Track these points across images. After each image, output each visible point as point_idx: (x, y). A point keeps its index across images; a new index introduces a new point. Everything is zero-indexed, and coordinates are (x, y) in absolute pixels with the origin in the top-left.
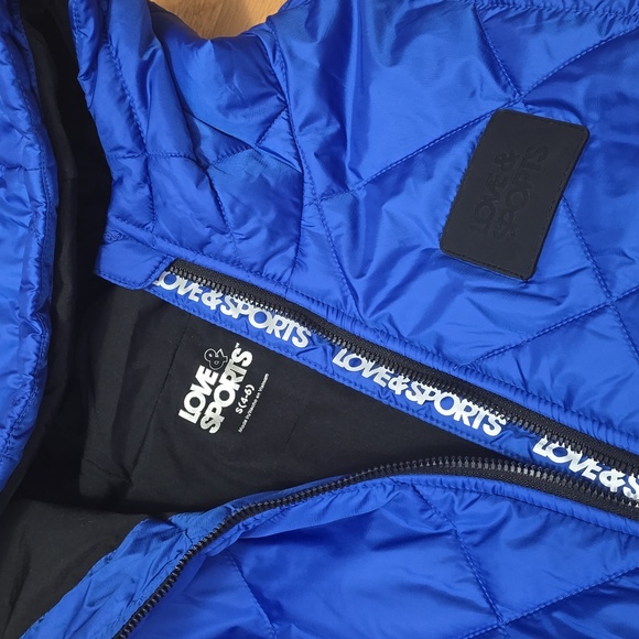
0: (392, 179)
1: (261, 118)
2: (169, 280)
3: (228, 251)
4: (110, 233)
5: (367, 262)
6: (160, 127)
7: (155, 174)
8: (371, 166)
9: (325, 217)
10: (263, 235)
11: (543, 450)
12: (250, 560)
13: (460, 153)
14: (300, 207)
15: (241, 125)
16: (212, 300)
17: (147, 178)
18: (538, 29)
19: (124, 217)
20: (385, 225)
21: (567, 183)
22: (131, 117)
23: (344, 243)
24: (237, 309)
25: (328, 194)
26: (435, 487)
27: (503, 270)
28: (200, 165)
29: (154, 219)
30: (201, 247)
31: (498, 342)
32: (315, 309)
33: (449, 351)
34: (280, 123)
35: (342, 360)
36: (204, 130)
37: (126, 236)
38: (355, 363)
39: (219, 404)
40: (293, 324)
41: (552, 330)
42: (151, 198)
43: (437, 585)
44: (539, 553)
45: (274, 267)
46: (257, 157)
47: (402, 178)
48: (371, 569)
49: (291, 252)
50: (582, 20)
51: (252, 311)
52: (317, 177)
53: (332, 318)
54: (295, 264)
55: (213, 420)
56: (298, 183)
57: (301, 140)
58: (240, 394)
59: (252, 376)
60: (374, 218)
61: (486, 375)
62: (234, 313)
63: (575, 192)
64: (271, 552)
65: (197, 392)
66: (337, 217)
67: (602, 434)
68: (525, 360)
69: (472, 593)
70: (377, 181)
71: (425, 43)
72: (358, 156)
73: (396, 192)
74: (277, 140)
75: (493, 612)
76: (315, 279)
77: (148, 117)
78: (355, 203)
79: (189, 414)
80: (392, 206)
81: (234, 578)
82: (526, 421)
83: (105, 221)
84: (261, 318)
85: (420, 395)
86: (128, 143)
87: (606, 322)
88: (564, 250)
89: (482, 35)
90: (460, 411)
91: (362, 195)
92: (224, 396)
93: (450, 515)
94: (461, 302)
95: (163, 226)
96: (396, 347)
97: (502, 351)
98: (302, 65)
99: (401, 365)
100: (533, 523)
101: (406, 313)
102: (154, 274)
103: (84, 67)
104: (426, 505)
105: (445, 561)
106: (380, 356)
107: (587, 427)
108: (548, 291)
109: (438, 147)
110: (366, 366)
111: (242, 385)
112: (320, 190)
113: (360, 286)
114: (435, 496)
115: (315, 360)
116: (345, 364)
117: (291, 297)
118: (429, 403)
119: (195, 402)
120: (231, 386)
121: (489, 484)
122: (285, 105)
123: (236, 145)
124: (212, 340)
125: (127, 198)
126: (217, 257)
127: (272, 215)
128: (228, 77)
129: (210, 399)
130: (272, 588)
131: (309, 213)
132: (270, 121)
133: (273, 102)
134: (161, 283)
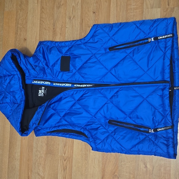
0: (54, 65)
1: (38, 63)
2: (34, 82)
3: (39, 77)
4: (26, 79)
5: (54, 74)
6: (29, 67)
7: (30, 71)
8: (51, 64)
9: (48, 71)
10: (42, 74)
11: (75, 86)
12: (51, 106)
13: (59, 61)
14: (45, 70)
15: (36, 64)
16: (39, 82)
17: (29, 72)
18: (63, 48)
19: (27, 77)
20: (54, 70)
21: (70, 62)
22: (26, 67)
23: (51, 73)
24: (42, 82)
25: (48, 68)
26: (67, 92)
27: (67, 71)
28: (34, 69)
29: (30, 76)
30: (36, 77)
31: (68, 78)
32: (50, 80)
33: (64, 80)
34: (40, 63)
35: (54, 84)
36: (33, 66)
37: (28, 79)
38: (56, 84)
39: (42, 93)
40: (48, 82)
41: (73, 75)
42: (30, 74)
43: (69, 100)
44: (77, 94)
45: (44, 77)
46: (39, 67)
47: (55, 65)
48: (63, 101)
49: (46, 75)
50: (66, 47)
51: (43, 82)
52: (46, 67)
53: (52, 81)
54: (46, 76)
55: (42, 95)
56: (44, 68)
57: (43, 64)
58: (44, 92)
59: (45, 89)
60: (53, 69)
61: (68, 81)
62: (42, 83)
63: (71, 62)
64: (53, 105)
65: (39, 93)
66: (49, 70)
67: (79, 82)
68: (71, 78)
69: (73, 100)
70: (52, 66)
71: (53, 51)
72: (49, 64)
73: (54, 66)
74: (41, 65)
75: (75, 101)
76: (49, 77)
77: (27, 66)
78: (51, 69)
79: (39, 95)
80: (54, 68)
81: (50, 109)
82: (73, 84)
83: (25, 78)
84: (45, 83)
85: (63, 85)
86: (26, 69)
87: (77, 73)
88: (71, 68)
89: (58, 49)
90: (67, 85)
91: (51, 68)
92: (43, 92)
93: (69, 94)
94: (64, 75)
95: (31, 76)
96: (60, 81)
97: (69, 78)
98: (41, 56)
99: (60, 83)
100: (76, 92)
101: (59, 78)
102: (32, 82)
103: (19, 63)
104: (67, 94)
105: (70, 98)
106: (58, 83)
107: (78, 82)
108: (71, 72)
109: (57, 61)
110: (57, 84)
111: (44, 91)
112: (47, 68)
113: (54, 76)
114: (67, 93)
115: (52, 85)
116: (55, 85)
117: (47, 80)
118: (64, 85)
119: (40, 94)
120: (43, 91)
121: (71, 90)
122: (40, 61)
123: (37, 66)
124: (39, 87)
125: (27, 75)
126: (39, 78)
127: (43, 72)
128: (34, 60)
129: (41, 93)
130: (54, 108)
131: (46, 71)
132: (39, 63)
133: (39, 61)
134: (33, 82)
